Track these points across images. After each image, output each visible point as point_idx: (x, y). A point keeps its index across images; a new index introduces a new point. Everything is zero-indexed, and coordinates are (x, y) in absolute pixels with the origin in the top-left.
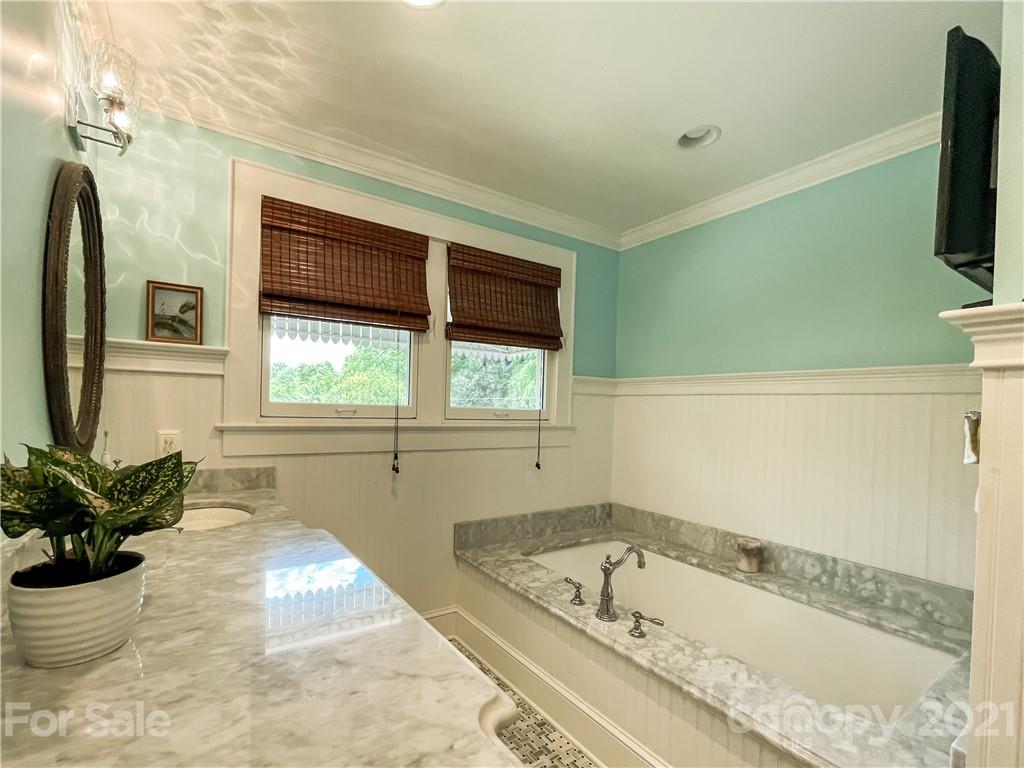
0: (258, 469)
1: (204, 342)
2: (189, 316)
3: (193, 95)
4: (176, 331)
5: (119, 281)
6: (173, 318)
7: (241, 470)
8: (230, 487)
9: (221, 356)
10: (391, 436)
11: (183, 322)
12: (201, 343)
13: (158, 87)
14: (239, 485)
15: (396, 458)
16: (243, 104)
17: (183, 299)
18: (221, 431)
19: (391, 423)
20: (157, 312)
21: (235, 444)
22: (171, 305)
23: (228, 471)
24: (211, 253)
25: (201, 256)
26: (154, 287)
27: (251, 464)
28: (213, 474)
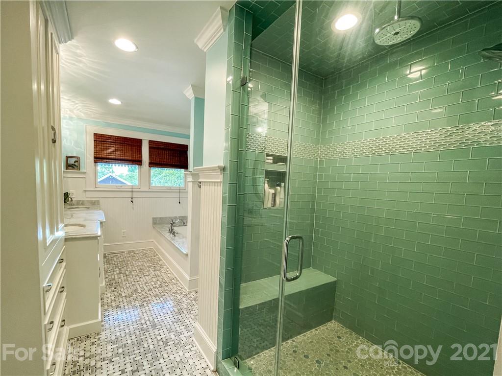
0: (95, 200)
1: (80, 170)
2: (76, 164)
4: (73, 167)
6: (72, 164)
7: (90, 201)
9: (85, 173)
10: (130, 193)
11: (75, 165)
15: (132, 199)
17: (74, 160)
18: (85, 191)
19: (131, 190)
20: (68, 163)
21: (88, 194)
22: (72, 161)
23: (87, 200)
24: (81, 148)
25: (79, 149)
26: (68, 157)
27: (93, 199)
28: (83, 201)
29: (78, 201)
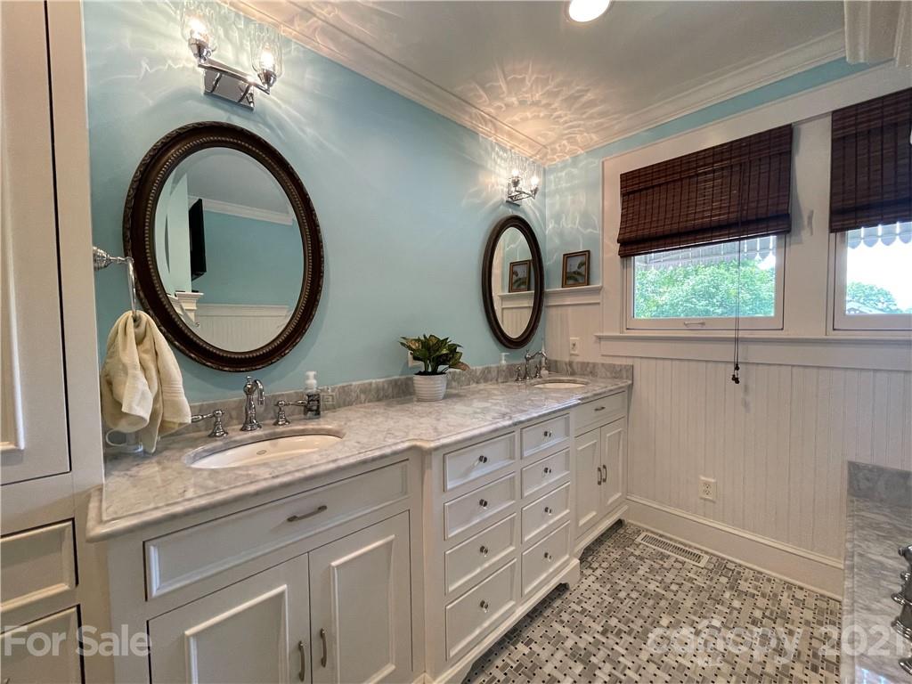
0: (621, 365)
1: (591, 282)
2: (583, 270)
3: (579, 138)
4: (576, 280)
5: (555, 257)
6: (574, 272)
7: (610, 365)
8: (604, 375)
9: (598, 291)
10: (731, 346)
11: (579, 274)
12: (588, 284)
13: (564, 145)
14: (608, 374)
15: (737, 368)
16: (602, 124)
17: (579, 260)
18: (600, 338)
19: (732, 334)
20: (568, 270)
21: (609, 348)
22: (574, 265)
23: (603, 364)
24: (594, 228)
25: (589, 230)
26: (567, 257)
27: (617, 362)
28: (595, 365)
29: (583, 363)
